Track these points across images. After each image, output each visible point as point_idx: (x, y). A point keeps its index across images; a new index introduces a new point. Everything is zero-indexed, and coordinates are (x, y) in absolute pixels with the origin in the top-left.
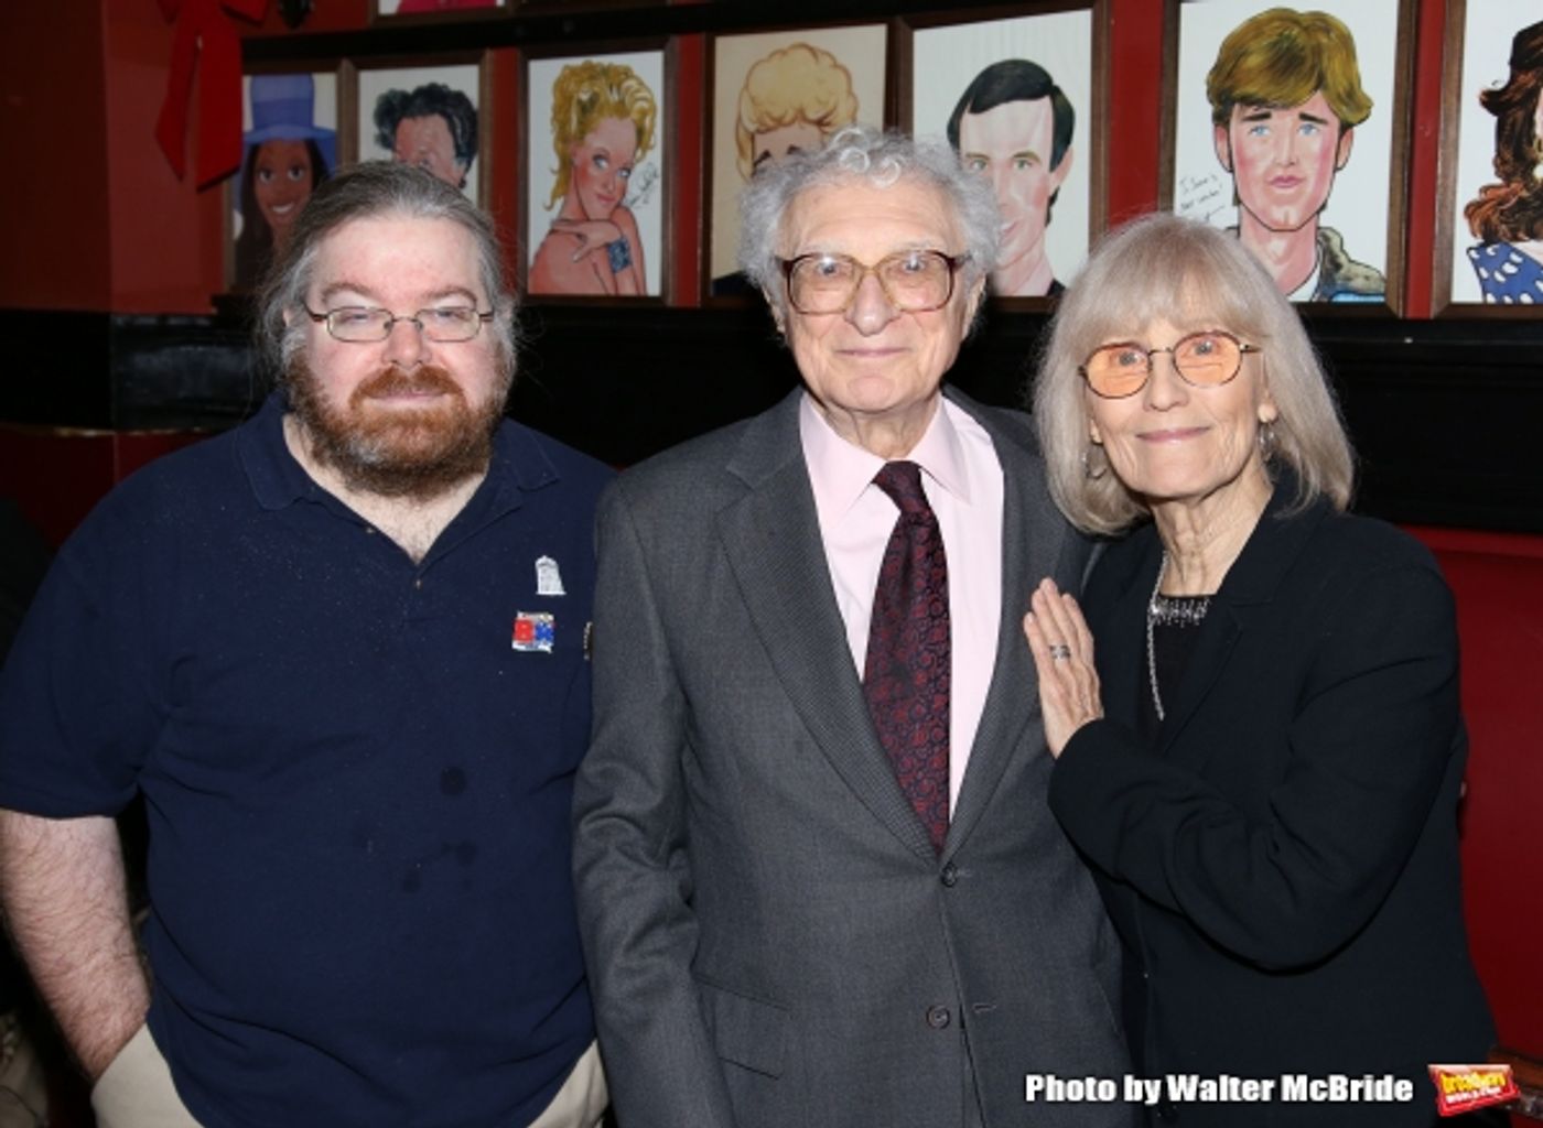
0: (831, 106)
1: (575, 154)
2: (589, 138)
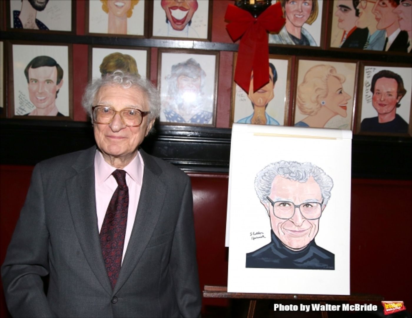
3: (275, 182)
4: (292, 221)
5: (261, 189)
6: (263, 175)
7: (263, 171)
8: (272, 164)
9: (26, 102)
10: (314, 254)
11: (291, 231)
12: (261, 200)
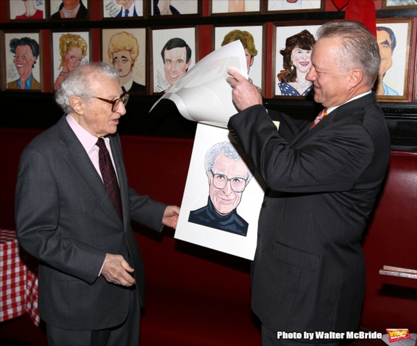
0: (132, 47)
1: (66, 56)
2: (70, 52)
3: (218, 158)
4: (224, 191)
5: (208, 162)
6: (211, 152)
7: (212, 149)
8: (218, 144)
9: (163, 80)
10: (234, 220)
11: (221, 199)
12: (206, 171)
